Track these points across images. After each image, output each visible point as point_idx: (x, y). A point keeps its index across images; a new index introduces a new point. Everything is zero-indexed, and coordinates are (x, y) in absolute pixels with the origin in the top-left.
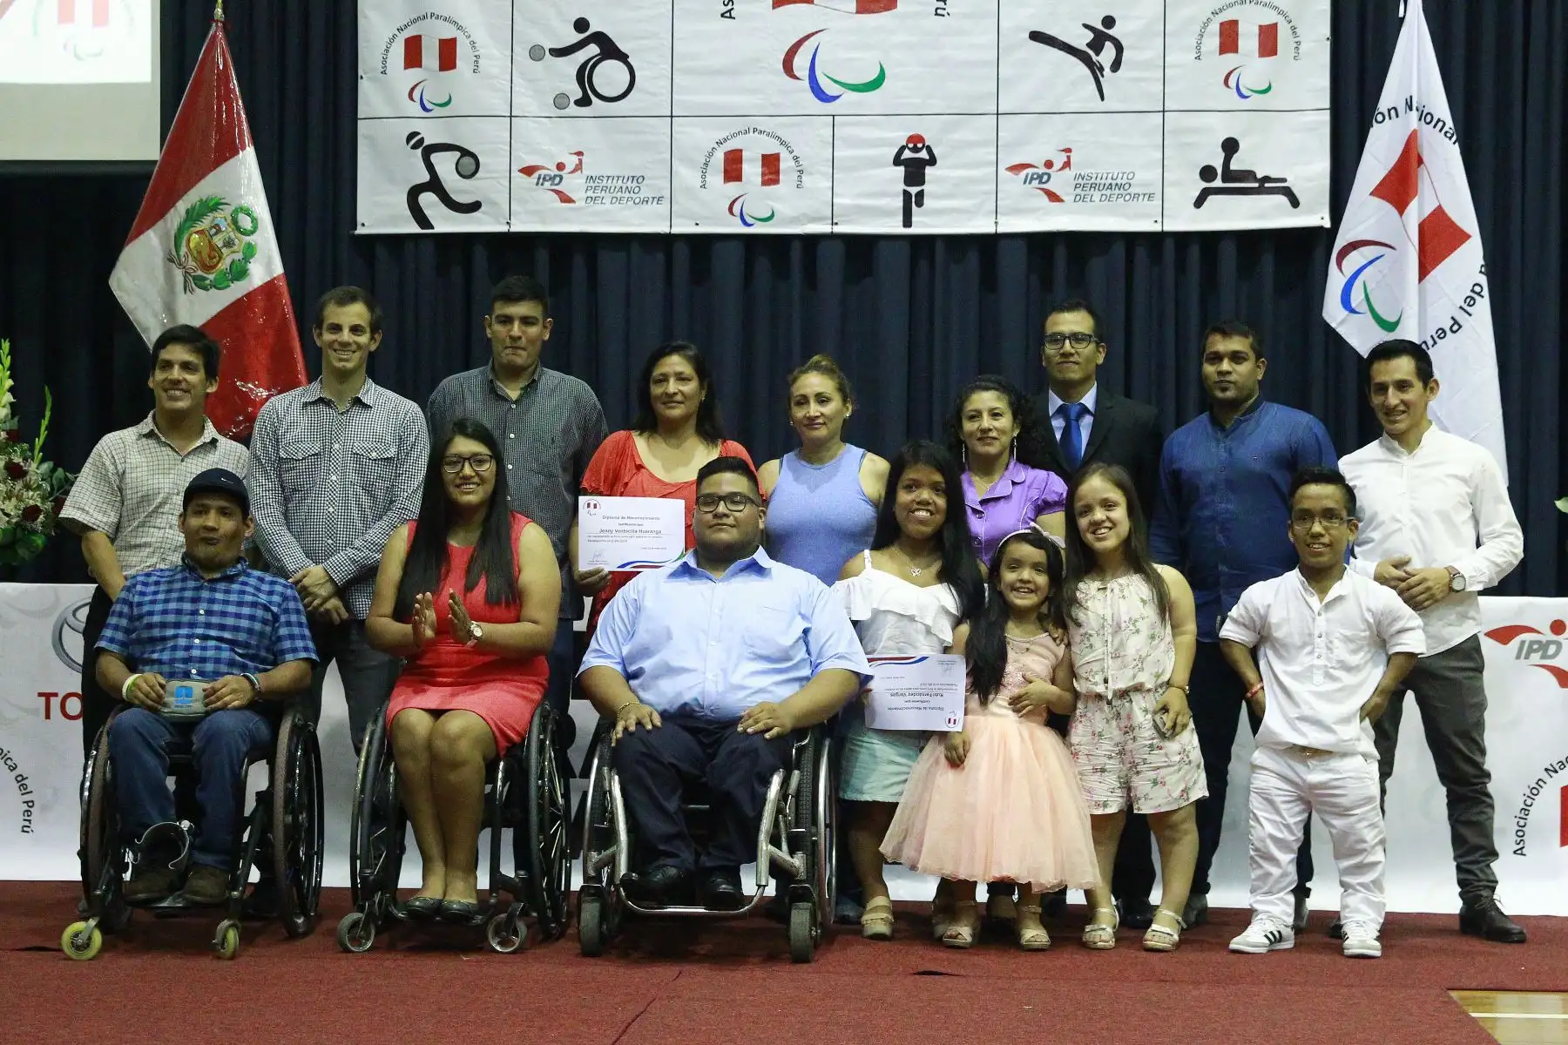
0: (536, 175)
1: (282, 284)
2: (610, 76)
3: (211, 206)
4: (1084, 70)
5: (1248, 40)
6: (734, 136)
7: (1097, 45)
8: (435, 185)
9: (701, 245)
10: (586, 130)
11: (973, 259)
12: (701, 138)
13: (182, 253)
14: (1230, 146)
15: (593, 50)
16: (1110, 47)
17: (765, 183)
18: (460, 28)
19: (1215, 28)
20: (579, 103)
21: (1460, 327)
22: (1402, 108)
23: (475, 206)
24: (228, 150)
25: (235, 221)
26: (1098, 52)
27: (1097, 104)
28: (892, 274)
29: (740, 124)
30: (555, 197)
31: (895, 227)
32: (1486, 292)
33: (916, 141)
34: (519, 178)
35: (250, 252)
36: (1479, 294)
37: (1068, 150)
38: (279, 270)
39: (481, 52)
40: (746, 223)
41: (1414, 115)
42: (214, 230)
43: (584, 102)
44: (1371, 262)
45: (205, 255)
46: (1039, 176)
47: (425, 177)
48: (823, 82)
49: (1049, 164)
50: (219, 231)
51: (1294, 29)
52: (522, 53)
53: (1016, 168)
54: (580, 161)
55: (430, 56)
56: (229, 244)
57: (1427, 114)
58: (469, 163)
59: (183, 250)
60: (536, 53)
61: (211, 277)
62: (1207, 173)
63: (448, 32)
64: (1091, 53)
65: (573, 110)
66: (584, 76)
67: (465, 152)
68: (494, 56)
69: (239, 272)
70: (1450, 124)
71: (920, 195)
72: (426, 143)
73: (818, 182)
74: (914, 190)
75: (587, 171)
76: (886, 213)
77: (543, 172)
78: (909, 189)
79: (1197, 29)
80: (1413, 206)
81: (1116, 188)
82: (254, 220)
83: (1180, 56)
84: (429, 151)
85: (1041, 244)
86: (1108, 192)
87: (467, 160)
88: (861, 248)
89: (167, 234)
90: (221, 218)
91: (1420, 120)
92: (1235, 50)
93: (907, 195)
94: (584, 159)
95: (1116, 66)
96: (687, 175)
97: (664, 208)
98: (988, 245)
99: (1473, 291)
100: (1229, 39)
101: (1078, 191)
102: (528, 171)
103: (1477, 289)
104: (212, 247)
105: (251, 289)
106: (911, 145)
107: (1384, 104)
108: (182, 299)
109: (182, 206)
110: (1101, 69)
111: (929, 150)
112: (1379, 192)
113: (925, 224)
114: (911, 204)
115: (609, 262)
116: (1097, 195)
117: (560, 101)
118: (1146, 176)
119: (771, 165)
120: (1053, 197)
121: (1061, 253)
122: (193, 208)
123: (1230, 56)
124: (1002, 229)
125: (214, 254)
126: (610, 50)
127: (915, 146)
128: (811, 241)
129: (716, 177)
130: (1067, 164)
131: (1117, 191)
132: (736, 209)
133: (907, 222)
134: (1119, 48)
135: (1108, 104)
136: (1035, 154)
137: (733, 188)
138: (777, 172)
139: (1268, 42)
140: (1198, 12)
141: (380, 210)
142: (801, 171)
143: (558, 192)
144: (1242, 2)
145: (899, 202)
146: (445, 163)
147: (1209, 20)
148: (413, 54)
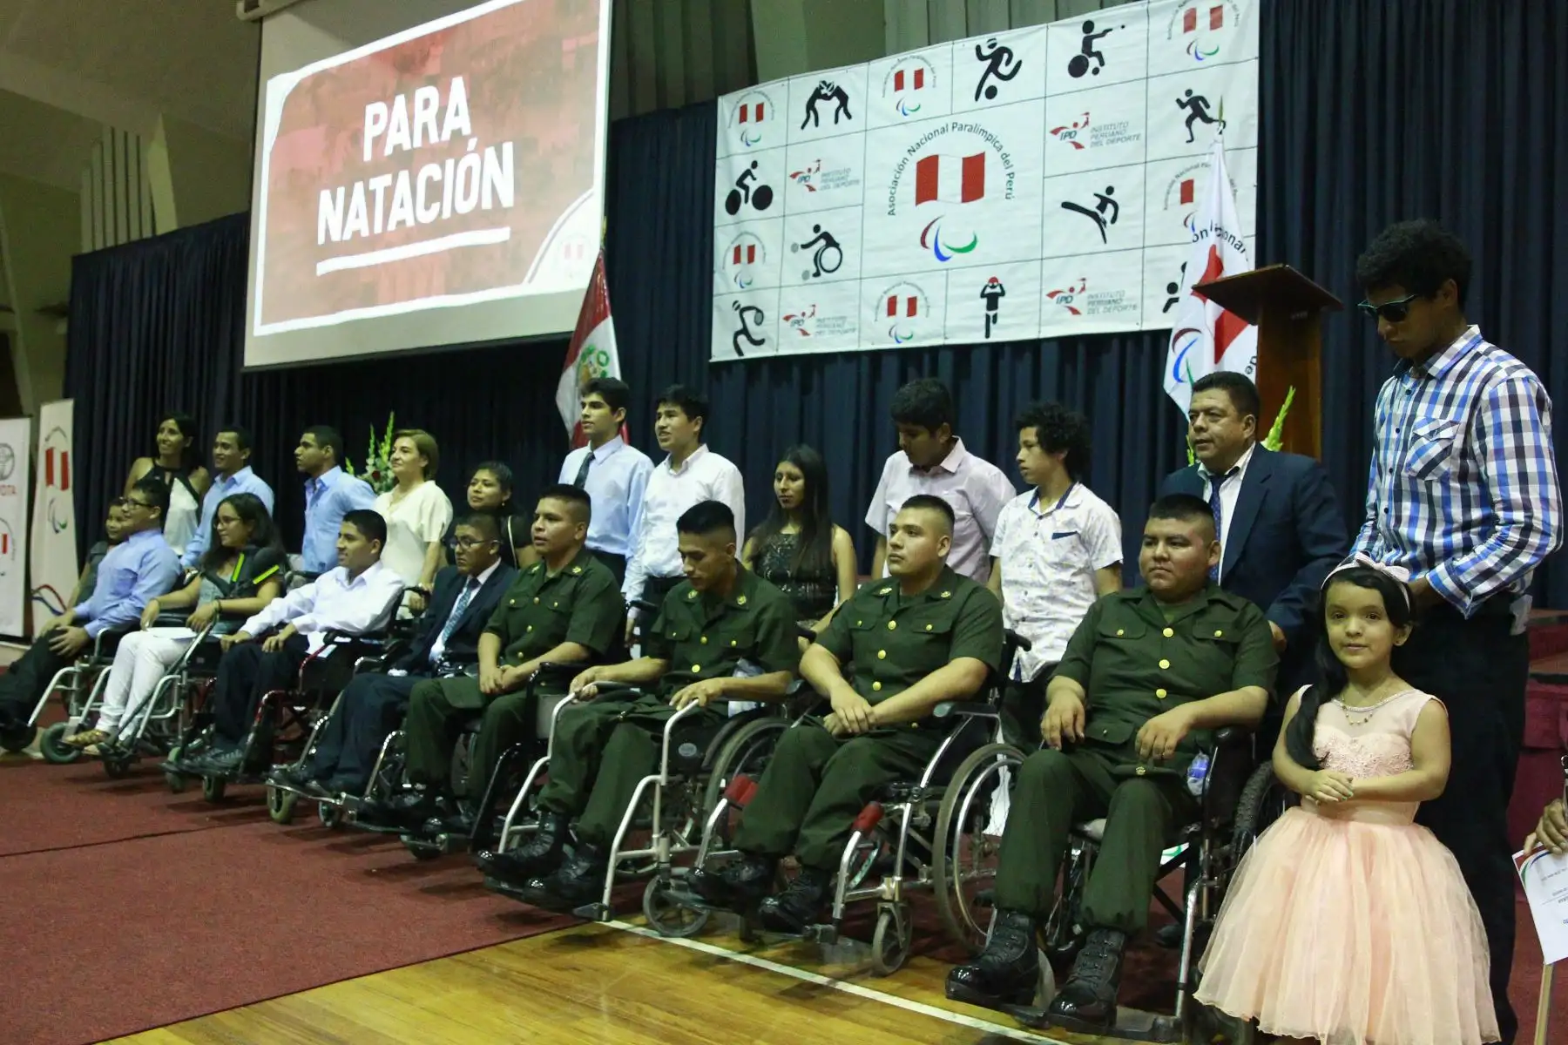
0: (791, 320)
2: (830, 256)
5: (1201, 193)
6: (892, 287)
7: (1102, 207)
8: (745, 331)
9: (876, 356)
10: (818, 291)
11: (1028, 357)
12: (877, 292)
13: (579, 378)
15: (822, 242)
16: (1110, 208)
17: (910, 315)
18: (757, 238)
19: (1178, 186)
20: (815, 275)
23: (761, 342)
24: (599, 319)
26: (1103, 211)
27: (1102, 247)
29: (895, 280)
30: (801, 333)
31: (979, 338)
33: (994, 282)
34: (783, 323)
37: (1085, 280)
39: (767, 251)
40: (898, 342)
43: (817, 274)
44: (1191, 344)
45: (586, 379)
46: (1066, 299)
47: (739, 326)
48: (942, 249)
49: (1072, 290)
52: (787, 249)
53: (1052, 295)
54: (813, 310)
55: (744, 256)
56: (595, 371)
58: (760, 316)
62: (1173, 288)
63: (752, 241)
64: (1099, 212)
65: (812, 279)
66: (817, 259)
67: (759, 311)
68: (773, 253)
71: (995, 317)
72: (742, 307)
73: (937, 313)
74: (991, 313)
75: (817, 315)
76: (977, 330)
77: (794, 318)
78: (988, 313)
79: (1165, 189)
81: (1113, 303)
83: (1155, 208)
84: (743, 310)
85: (1068, 345)
86: (1108, 306)
88: (963, 353)
89: (576, 366)
92: (1192, 200)
93: (988, 317)
94: (816, 309)
95: (1114, 220)
96: (868, 314)
97: (858, 334)
98: (1035, 346)
100: (1187, 193)
101: (1090, 306)
102: (788, 318)
104: (589, 374)
106: (991, 285)
110: (1105, 223)
111: (1001, 287)
113: (998, 336)
114: (990, 321)
116: (1101, 309)
117: (805, 275)
118: (1132, 293)
119: (912, 304)
120: (1075, 311)
121: (1081, 350)
123: (1188, 205)
124: (1042, 336)
126: (831, 242)
127: (993, 285)
128: (934, 351)
129: (882, 314)
130: (1083, 289)
131: (1114, 305)
132: (893, 333)
133: (987, 335)
134: (1116, 207)
135: (1108, 246)
136: (1063, 285)
137: (892, 320)
138: (916, 308)
140: (1166, 177)
141: (721, 347)
142: (928, 307)
143: (802, 330)
144: (1197, 166)
145: (983, 322)
146: (749, 316)
147: (1173, 182)
148: (737, 256)
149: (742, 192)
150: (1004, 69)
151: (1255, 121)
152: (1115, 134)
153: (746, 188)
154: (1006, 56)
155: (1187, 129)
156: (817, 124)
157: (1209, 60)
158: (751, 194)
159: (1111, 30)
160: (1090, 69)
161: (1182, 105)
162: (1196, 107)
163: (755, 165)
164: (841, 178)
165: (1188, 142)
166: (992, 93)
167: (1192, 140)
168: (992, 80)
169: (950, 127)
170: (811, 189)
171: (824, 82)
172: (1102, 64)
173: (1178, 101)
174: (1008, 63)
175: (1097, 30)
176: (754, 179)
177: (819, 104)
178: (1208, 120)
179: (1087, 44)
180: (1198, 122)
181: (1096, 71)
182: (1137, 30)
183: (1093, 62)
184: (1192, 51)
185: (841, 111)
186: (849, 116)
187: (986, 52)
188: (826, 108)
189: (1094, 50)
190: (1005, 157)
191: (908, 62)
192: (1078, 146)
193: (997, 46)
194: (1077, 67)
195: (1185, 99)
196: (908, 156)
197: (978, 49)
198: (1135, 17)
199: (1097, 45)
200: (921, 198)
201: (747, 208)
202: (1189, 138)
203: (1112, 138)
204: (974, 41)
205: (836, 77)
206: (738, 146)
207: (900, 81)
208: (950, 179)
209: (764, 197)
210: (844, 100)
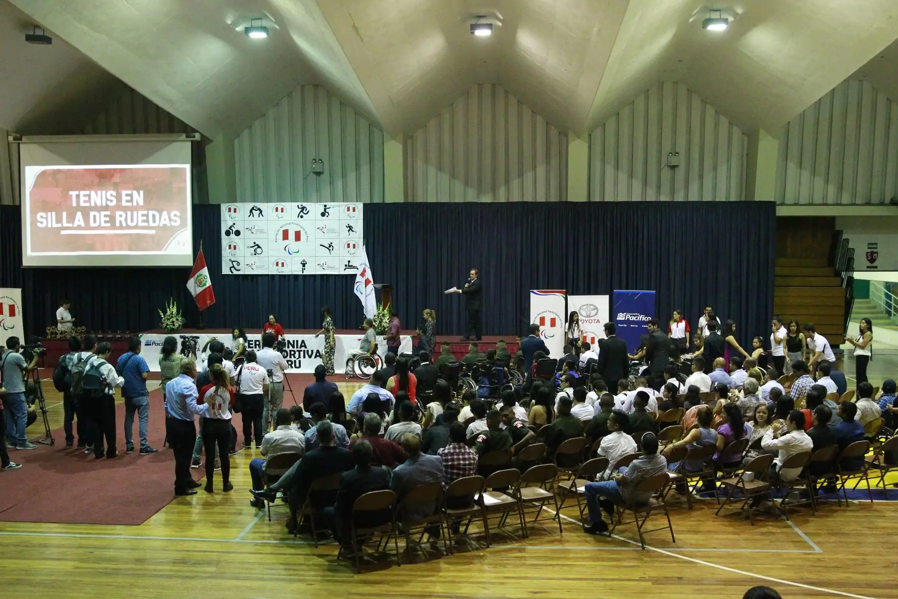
0: (248, 266)
1: (211, 286)
2: (259, 251)
3: (201, 275)
4: (328, 250)
5: (351, 246)
6: (277, 260)
7: (330, 246)
8: (233, 267)
9: (273, 276)
10: (255, 258)
11: (313, 278)
12: (273, 260)
14: (349, 262)
15: (256, 247)
16: (331, 247)
17: (282, 267)
18: (237, 243)
23: (239, 270)
24: (203, 267)
27: (330, 255)
28: (301, 280)
29: (277, 258)
31: (301, 273)
33: (304, 261)
35: (206, 281)
37: (326, 262)
38: (211, 284)
39: (240, 247)
40: (279, 273)
42: (201, 279)
46: (321, 266)
48: (290, 252)
49: (323, 264)
51: (357, 245)
52: (246, 247)
53: (318, 265)
55: (232, 248)
56: (204, 280)
58: (238, 264)
59: (197, 281)
60: (248, 247)
61: (201, 285)
62: (346, 266)
63: (235, 244)
64: (329, 248)
65: (254, 256)
66: (255, 250)
67: (238, 262)
68: (242, 247)
69: (205, 285)
73: (289, 267)
74: (304, 268)
75: (256, 265)
76: (300, 271)
79: (344, 244)
81: (333, 268)
82: (207, 277)
83: (342, 248)
84: (232, 262)
85: (322, 276)
88: (296, 276)
90: (202, 277)
92: (350, 248)
94: (255, 263)
95: (332, 250)
96: (270, 266)
98: (314, 276)
100: (349, 246)
101: (328, 268)
104: (201, 281)
105: (207, 287)
108: (197, 288)
109: (196, 275)
110: (330, 250)
111: (306, 262)
113: (305, 273)
114: (303, 270)
115: (260, 279)
116: (330, 269)
117: (252, 254)
118: (337, 266)
120: (324, 269)
121: (325, 277)
122: (198, 275)
124: (317, 274)
126: (259, 247)
128: (289, 275)
129: (275, 266)
130: (326, 264)
132: (278, 271)
133: (303, 273)
134: (333, 247)
137: (277, 267)
138: (284, 265)
139: (354, 246)
140: (344, 242)
141: (226, 271)
142: (287, 265)
143: (252, 268)
144: (350, 241)
145: (301, 269)
146: (235, 264)
147: (346, 243)
148: (230, 247)
149: (231, 231)
150: (305, 212)
151: (362, 233)
152: (333, 231)
154: (305, 209)
155: (348, 232)
156: (253, 217)
157: (352, 219)
158: (234, 232)
159: (330, 208)
162: (350, 228)
163: (234, 224)
164: (262, 231)
165: (349, 235)
166: (302, 217)
168: (302, 214)
169: (291, 223)
170: (252, 233)
171: (255, 206)
172: (329, 215)
173: (346, 226)
175: (327, 207)
176: (234, 228)
177: (253, 211)
178: (353, 231)
179: (325, 210)
180: (350, 231)
181: (327, 216)
182: (337, 209)
183: (327, 214)
184: (349, 216)
185: (261, 214)
186: (263, 216)
187: (300, 207)
188: (256, 213)
190: (306, 232)
191: (280, 205)
192: (324, 232)
193: (303, 206)
194: (323, 215)
195: (348, 226)
196: (280, 228)
197: (298, 206)
198: (336, 206)
199: (327, 210)
200: (283, 240)
201: (233, 236)
203: (331, 232)
204: (297, 204)
205: (259, 205)
206: (228, 218)
207: (277, 210)
208: (292, 235)
209: (238, 233)
210: (261, 212)
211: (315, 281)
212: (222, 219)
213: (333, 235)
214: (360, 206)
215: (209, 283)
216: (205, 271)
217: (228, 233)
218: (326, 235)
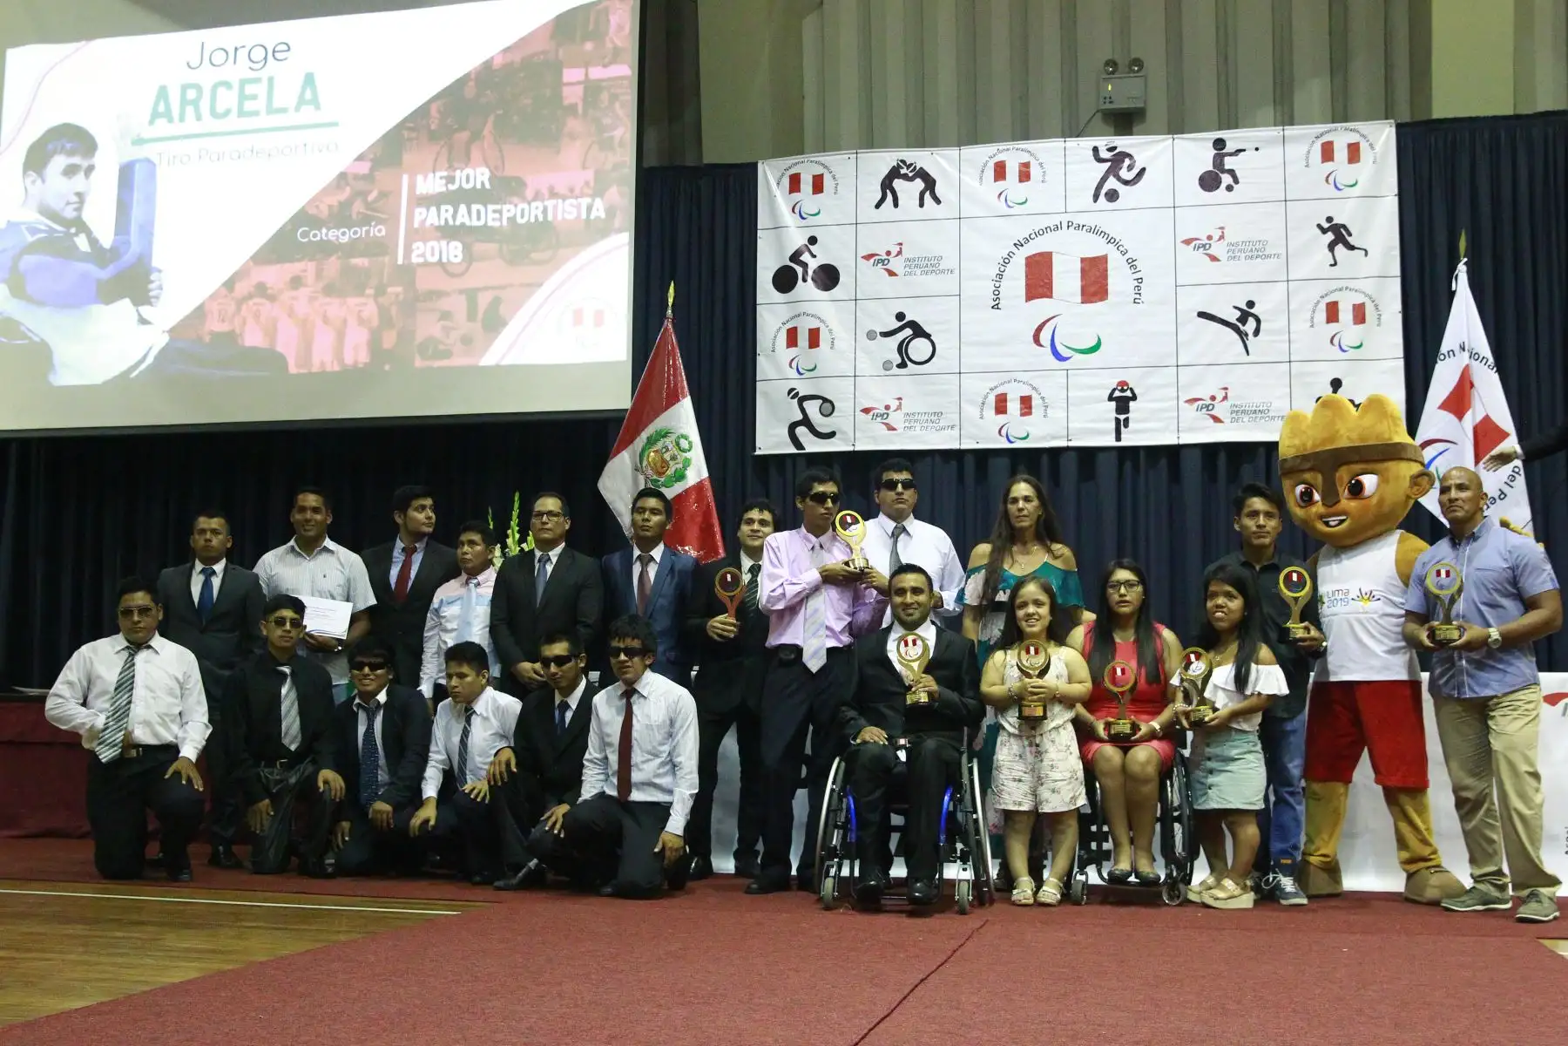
0: (871, 413)
1: (707, 484)
2: (919, 348)
3: (663, 434)
4: (1235, 336)
5: (1346, 314)
6: (1002, 384)
7: (1243, 319)
8: (806, 422)
9: (981, 456)
10: (904, 383)
11: (1163, 462)
12: (981, 388)
13: (644, 465)
14: (1336, 384)
15: (908, 332)
16: (1251, 321)
17: (1022, 415)
18: (822, 321)
19: (1322, 306)
20: (899, 366)
21: (1506, 495)
22: (1457, 350)
23: (832, 435)
24: (673, 399)
25: (678, 444)
26: (1244, 325)
27: (1246, 358)
29: (1006, 377)
30: (884, 427)
31: (1110, 441)
32: (1522, 472)
33: (1123, 385)
34: (861, 416)
35: (687, 463)
36: (1517, 473)
37: (1226, 389)
38: (705, 474)
39: (835, 336)
40: (1011, 442)
41: (1466, 354)
42: (664, 450)
43: (902, 365)
44: (1441, 453)
45: (659, 465)
46: (1207, 406)
47: (799, 417)
48: (1060, 349)
49: (1213, 398)
50: (667, 450)
51: (1376, 306)
52: (862, 337)
53: (1191, 401)
54: (900, 403)
55: (803, 339)
56: (674, 458)
57: (1476, 354)
58: (828, 406)
59: (645, 463)
60: (871, 335)
61: (662, 480)
63: (814, 324)
64: (1239, 324)
65: (895, 370)
66: (902, 348)
67: (825, 400)
68: (844, 340)
69: (680, 477)
70: (1491, 360)
71: (1126, 420)
72: (800, 395)
73: (1057, 414)
74: (1122, 417)
75: (905, 409)
77: (876, 411)
78: (1118, 416)
79: (1310, 307)
80: (1468, 416)
82: (690, 443)
83: (1300, 325)
84: (802, 400)
85: (1210, 451)
86: (1254, 416)
87: (827, 405)
88: (1088, 455)
89: (634, 452)
90: (669, 441)
91: (1470, 357)
92: (1337, 321)
93: (1117, 420)
94: (903, 402)
95: (1257, 332)
96: (971, 411)
97: (956, 432)
98: (1173, 452)
99: (1513, 471)
100: (1332, 313)
101: (1234, 415)
102: (866, 411)
103: (1517, 470)
104: (664, 461)
105: (688, 487)
106: (1120, 388)
107: (1444, 348)
109: (644, 436)
110: (1247, 335)
111: (1132, 390)
112: (1444, 406)
113: (1129, 440)
114: (1119, 426)
116: (1246, 418)
117: (887, 365)
118: (1280, 405)
119: (1026, 403)
120: (1216, 419)
121: (1222, 457)
122: (651, 436)
123: (1333, 325)
124: (1182, 442)
125: (665, 464)
126: (919, 331)
127: (1122, 389)
128: (1055, 452)
129: (990, 411)
130: (1225, 398)
131: (1260, 415)
132: (1004, 432)
133: (1118, 438)
134: (1258, 321)
135: (1251, 358)
136: (1204, 393)
137: (1001, 419)
138: (1030, 407)
139: (1359, 315)
140: (1310, 298)
141: (771, 439)
142: (1047, 407)
143: (886, 424)
144: (1341, 290)
145: (1113, 425)
146: (812, 408)
147: (1318, 302)
148: (792, 338)
149: (799, 270)
150: (1126, 174)
151: (1397, 253)
152: (1256, 251)
153: (805, 265)
154: (1127, 162)
155: (1330, 254)
156: (896, 205)
157: (1348, 192)
158: (810, 272)
159: (1244, 150)
160: (1223, 186)
161: (1324, 231)
162: (1339, 235)
163: (813, 240)
164: (931, 265)
165: (1331, 265)
166: (1112, 196)
167: (1335, 264)
168: (1112, 183)
169: (1065, 225)
170: (891, 273)
171: (903, 162)
172: (1236, 181)
173: (1319, 226)
174: (1130, 168)
175: (1230, 147)
176: (814, 256)
177: (898, 184)
178: (1352, 248)
179: (1218, 161)
180: (1340, 248)
181: (1229, 188)
182: (1273, 154)
183: (1226, 179)
184: (1331, 179)
185: (927, 195)
186: (938, 201)
187: (1104, 154)
188: (908, 190)
189: (1227, 167)
190: (1131, 263)
191: (1013, 154)
192: (1214, 259)
193: (1117, 151)
194: (1209, 182)
195: (1326, 225)
196: (1014, 249)
197: (1095, 150)
198: (1270, 142)
199: (1229, 163)
200: (1030, 296)
202: (1333, 263)
203: (1250, 254)
204: (1087, 143)
205: (922, 158)
206: (789, 219)
207: (1000, 171)
208: (1067, 279)
209: (828, 277)
210: (930, 184)
211: (1175, 474)
212: (763, 220)
213: (1260, 268)
214: (1381, 138)
215: (697, 470)
216: (683, 417)
217: (785, 280)
218: (1227, 270)
